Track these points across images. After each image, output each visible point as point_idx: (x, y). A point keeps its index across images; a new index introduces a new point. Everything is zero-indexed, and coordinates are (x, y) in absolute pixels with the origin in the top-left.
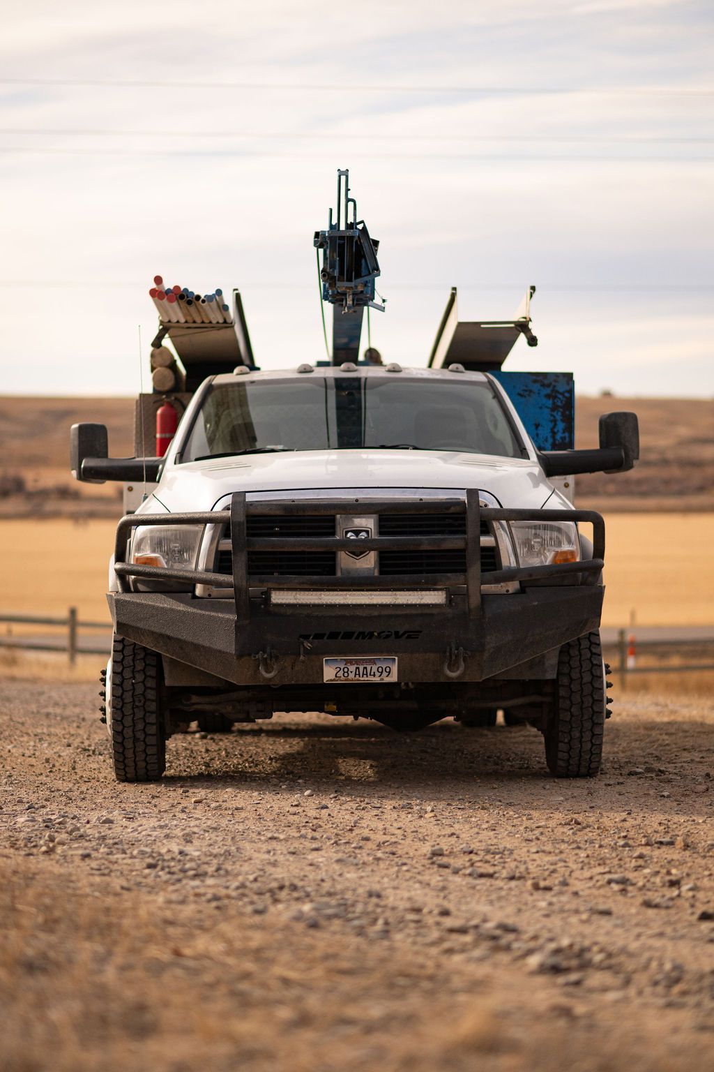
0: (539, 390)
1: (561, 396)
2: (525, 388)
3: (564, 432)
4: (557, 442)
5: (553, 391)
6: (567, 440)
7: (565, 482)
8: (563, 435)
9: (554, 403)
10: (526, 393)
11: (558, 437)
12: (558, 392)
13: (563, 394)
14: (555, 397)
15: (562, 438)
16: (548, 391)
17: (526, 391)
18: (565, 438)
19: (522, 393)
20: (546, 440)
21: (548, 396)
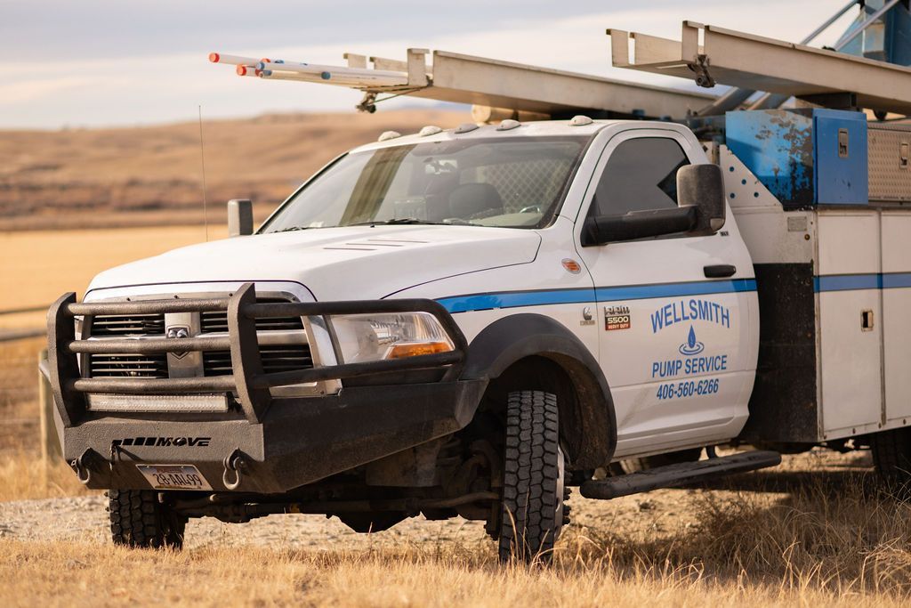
0: (778, 130)
1: (800, 136)
2: (763, 129)
3: (804, 177)
4: (797, 188)
5: (791, 130)
6: (807, 186)
7: (806, 233)
8: (803, 180)
9: (794, 144)
10: (764, 135)
11: (798, 182)
12: (796, 131)
13: (802, 133)
14: (794, 137)
15: (802, 184)
16: (787, 131)
17: (763, 132)
18: (805, 183)
19: (760, 134)
20: (786, 187)
21: (787, 137)
